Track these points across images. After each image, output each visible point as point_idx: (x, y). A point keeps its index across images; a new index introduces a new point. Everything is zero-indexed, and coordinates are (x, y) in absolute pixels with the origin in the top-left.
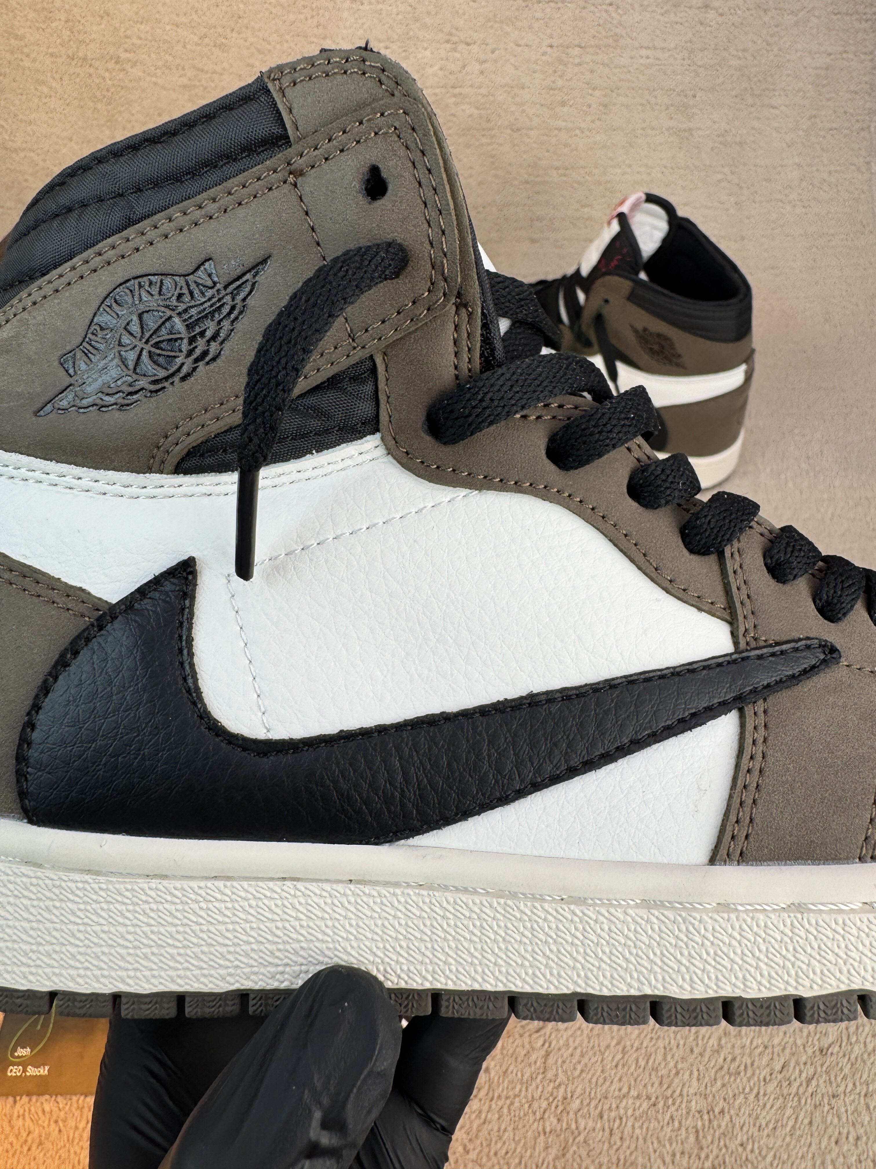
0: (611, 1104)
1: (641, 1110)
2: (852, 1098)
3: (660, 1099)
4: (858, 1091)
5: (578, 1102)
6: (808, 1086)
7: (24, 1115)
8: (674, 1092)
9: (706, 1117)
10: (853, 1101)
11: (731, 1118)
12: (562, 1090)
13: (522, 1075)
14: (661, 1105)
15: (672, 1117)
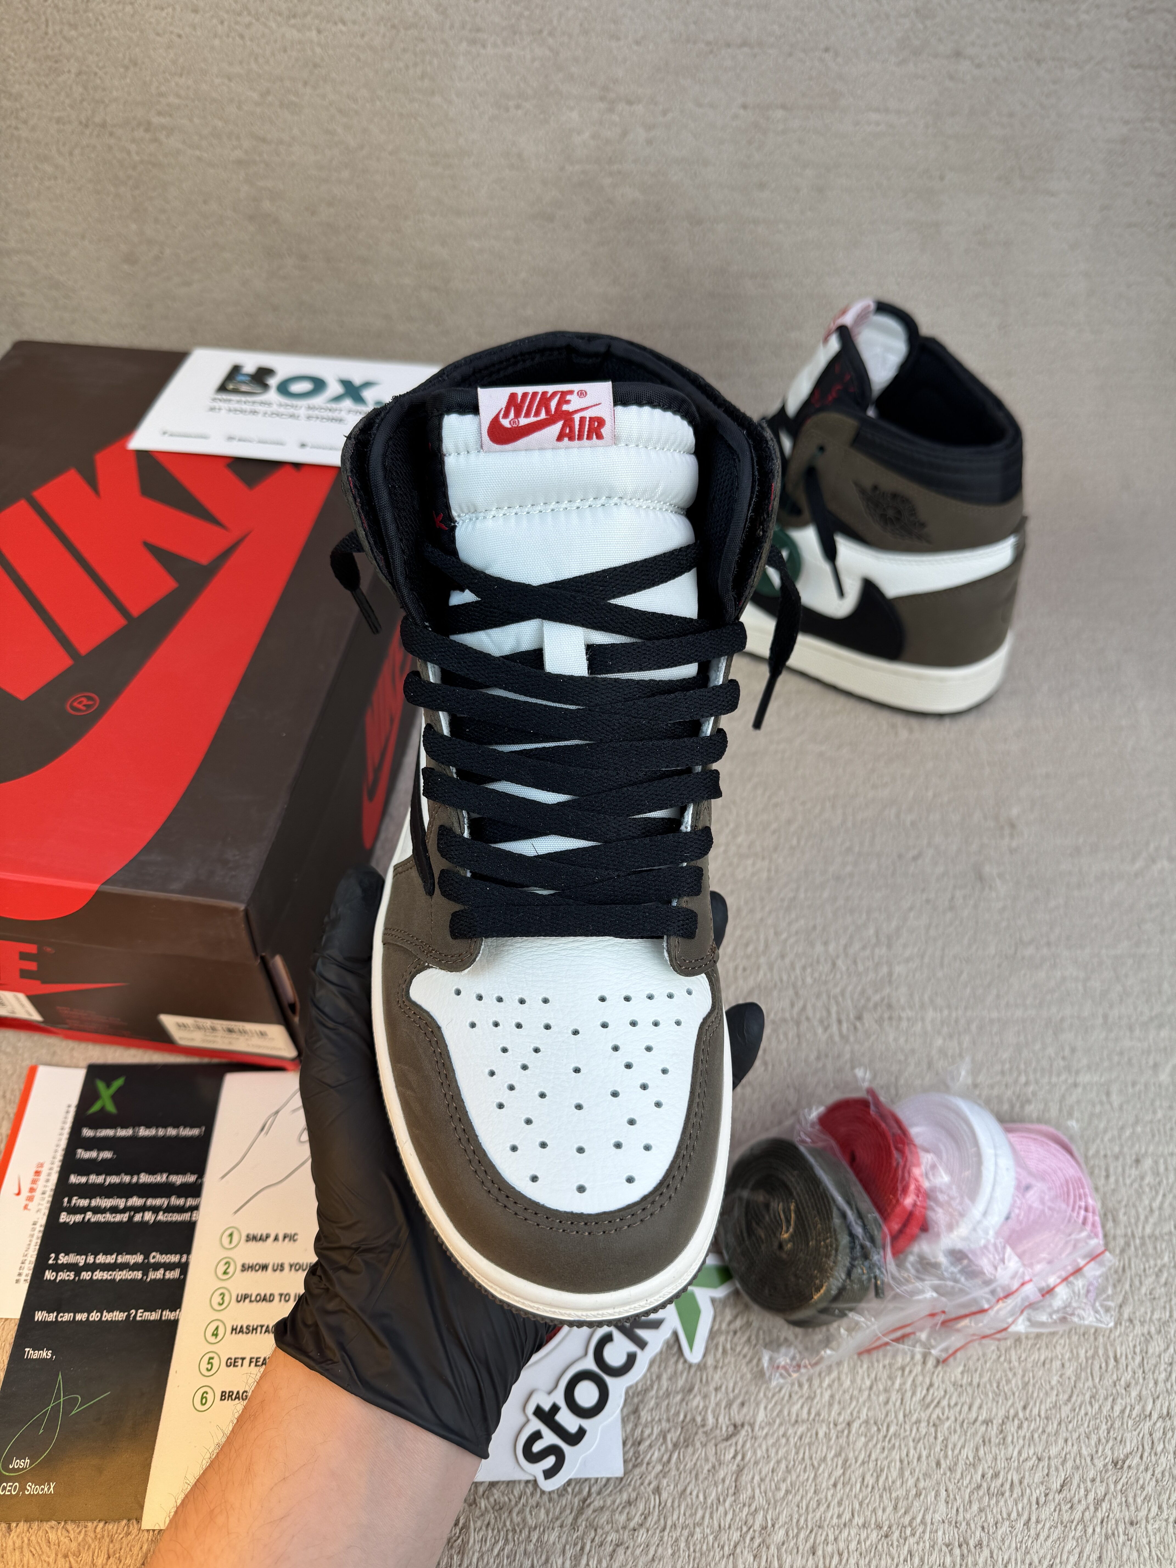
0: (827, 1535)
1: (868, 1543)
2: (1156, 1526)
3: (894, 1528)
4: (1165, 1516)
5: (782, 1532)
6: (1096, 1509)
7: (22, 1548)
8: (913, 1518)
9: (957, 1551)
10: (1159, 1529)
11: (991, 1553)
12: (760, 1516)
13: (705, 1498)
14: (896, 1535)
15: (910, 1552)
